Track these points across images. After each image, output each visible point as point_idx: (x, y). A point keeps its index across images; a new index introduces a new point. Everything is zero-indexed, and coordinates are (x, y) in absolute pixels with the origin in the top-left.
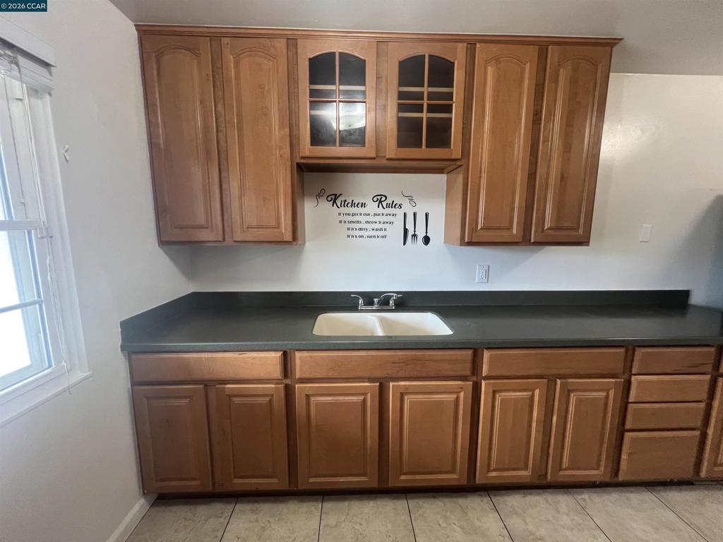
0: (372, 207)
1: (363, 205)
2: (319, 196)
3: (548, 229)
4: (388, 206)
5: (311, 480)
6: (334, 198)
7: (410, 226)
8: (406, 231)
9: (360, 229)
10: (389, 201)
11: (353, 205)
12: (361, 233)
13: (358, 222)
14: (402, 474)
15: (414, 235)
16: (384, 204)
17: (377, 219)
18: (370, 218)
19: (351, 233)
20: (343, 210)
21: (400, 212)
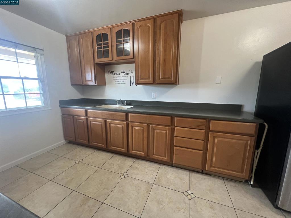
0: (121, 75)
1: (119, 74)
2: (108, 72)
3: (161, 78)
4: (126, 74)
5: (93, 143)
6: (112, 73)
7: (132, 80)
8: (131, 81)
9: (119, 81)
10: (126, 73)
11: (117, 74)
12: (118, 82)
13: (118, 79)
14: (111, 146)
15: (133, 83)
16: (124, 73)
17: (123, 78)
18: (121, 78)
19: (116, 82)
20: (114, 76)
21: (129, 76)
